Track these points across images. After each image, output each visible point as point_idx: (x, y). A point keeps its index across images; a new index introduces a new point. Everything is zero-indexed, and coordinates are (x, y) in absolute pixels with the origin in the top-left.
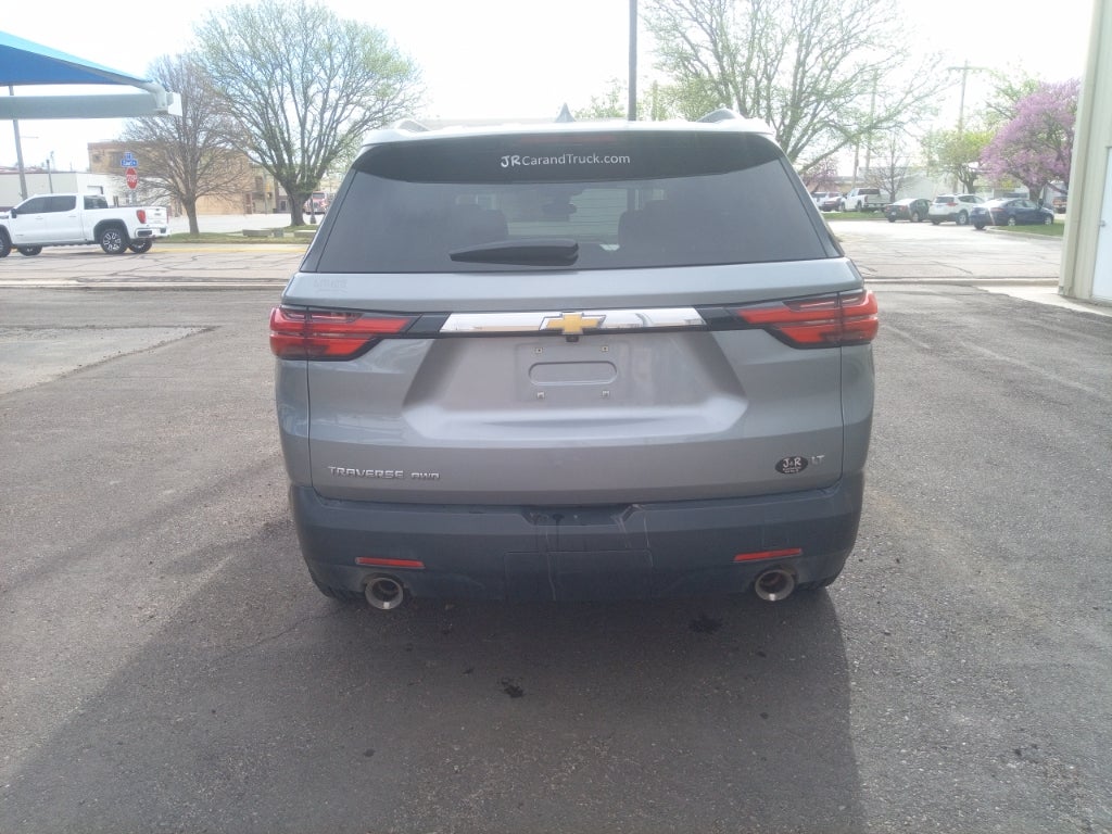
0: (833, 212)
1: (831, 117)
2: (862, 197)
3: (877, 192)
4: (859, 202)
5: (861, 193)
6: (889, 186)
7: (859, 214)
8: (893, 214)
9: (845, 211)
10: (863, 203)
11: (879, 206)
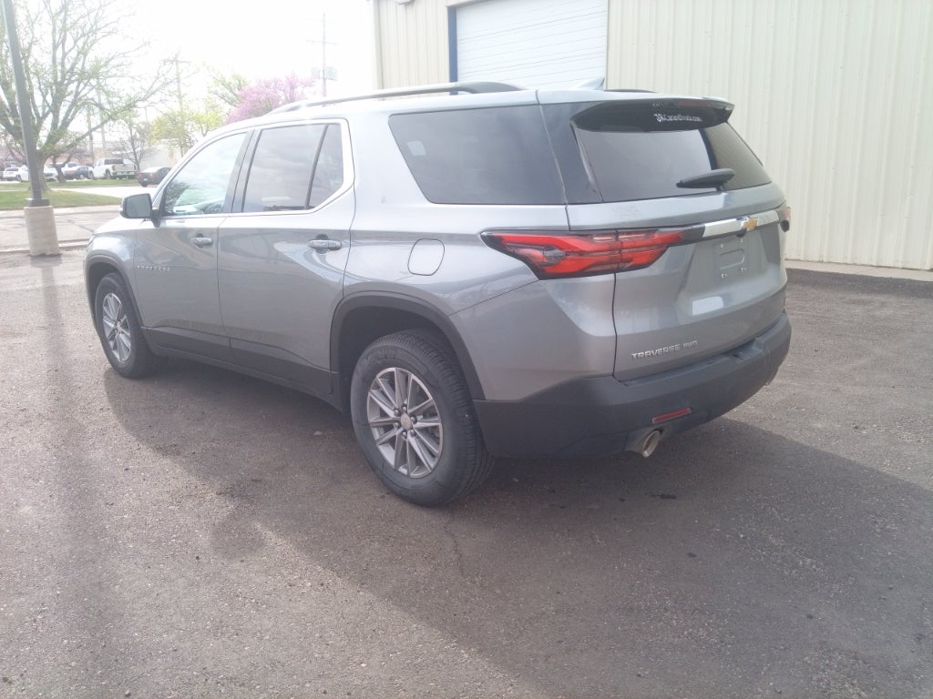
0: (75, 180)
1: (90, 96)
2: (109, 167)
3: (120, 162)
4: (107, 171)
5: (107, 162)
6: (132, 156)
7: (110, 181)
8: (145, 180)
9: (95, 179)
10: (112, 171)
11: (125, 174)
